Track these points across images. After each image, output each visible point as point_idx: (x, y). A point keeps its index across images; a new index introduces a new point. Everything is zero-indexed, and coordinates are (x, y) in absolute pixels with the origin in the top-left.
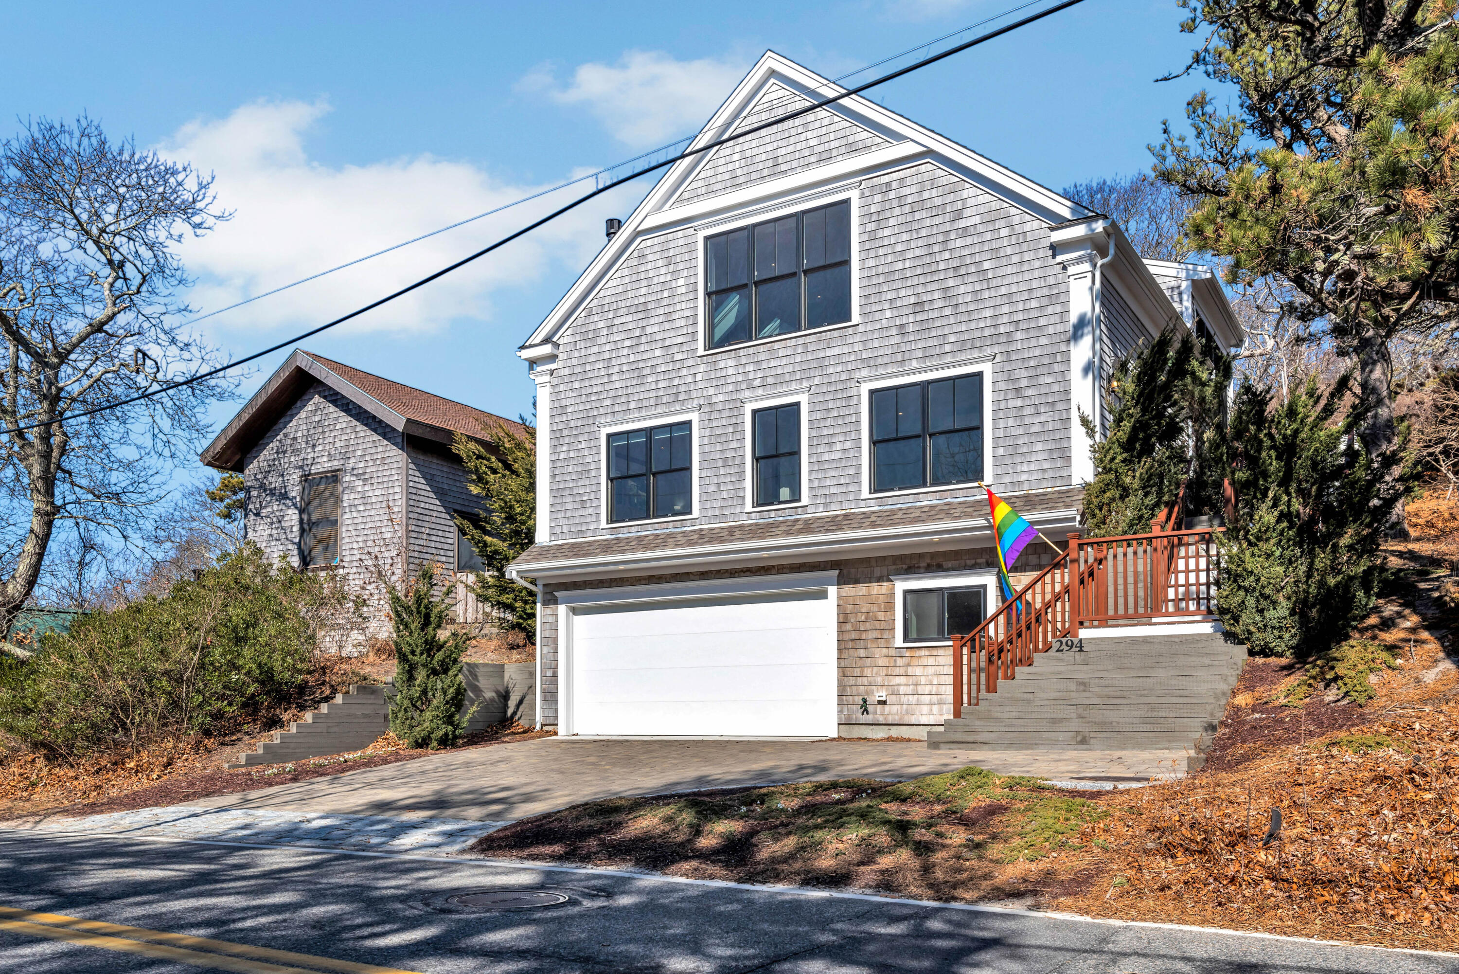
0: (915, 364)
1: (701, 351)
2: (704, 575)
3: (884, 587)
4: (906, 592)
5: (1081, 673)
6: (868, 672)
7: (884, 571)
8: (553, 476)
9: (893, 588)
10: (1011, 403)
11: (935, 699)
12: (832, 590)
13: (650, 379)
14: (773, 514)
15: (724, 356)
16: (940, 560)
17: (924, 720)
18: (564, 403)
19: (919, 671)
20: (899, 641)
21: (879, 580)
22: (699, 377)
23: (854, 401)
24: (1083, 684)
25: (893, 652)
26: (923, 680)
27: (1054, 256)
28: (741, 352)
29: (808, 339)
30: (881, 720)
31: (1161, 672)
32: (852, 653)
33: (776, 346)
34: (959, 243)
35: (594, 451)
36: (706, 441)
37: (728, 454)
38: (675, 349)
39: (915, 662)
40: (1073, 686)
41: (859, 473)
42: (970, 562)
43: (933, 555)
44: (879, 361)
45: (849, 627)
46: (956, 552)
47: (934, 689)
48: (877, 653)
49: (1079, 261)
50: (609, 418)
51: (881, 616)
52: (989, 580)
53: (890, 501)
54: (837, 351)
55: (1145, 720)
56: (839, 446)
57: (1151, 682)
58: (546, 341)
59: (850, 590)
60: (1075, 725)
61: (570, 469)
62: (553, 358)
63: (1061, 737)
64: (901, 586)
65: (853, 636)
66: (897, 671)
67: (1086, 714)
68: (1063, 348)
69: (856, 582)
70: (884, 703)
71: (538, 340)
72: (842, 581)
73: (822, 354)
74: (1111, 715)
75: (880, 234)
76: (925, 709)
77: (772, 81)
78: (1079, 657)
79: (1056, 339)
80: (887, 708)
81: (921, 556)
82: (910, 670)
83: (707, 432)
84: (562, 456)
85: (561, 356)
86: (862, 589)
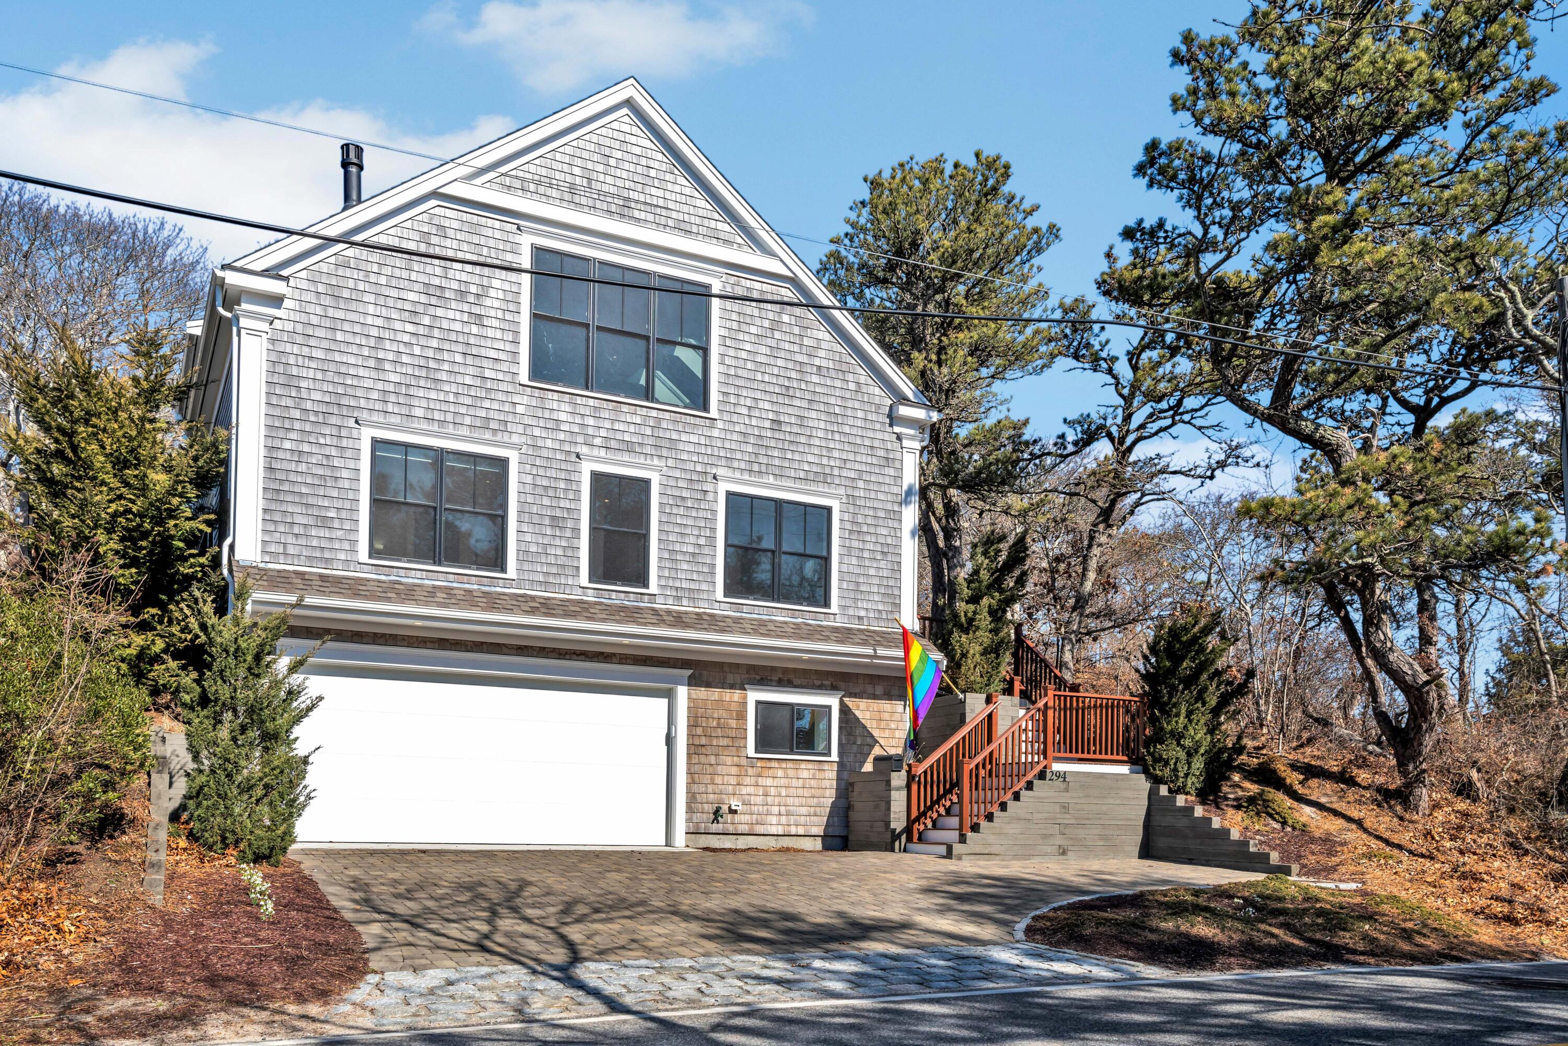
0: (771, 479)
1: (524, 378)
2: (523, 650)
3: (736, 695)
4: (758, 703)
5: (1065, 798)
6: (718, 780)
7: (738, 679)
8: (270, 469)
9: (745, 697)
10: (855, 544)
11: (783, 809)
12: (682, 692)
13: (447, 388)
14: (614, 595)
15: (556, 396)
16: (791, 676)
17: (774, 830)
18: (295, 371)
19: (769, 782)
20: (751, 751)
21: (732, 687)
22: (520, 409)
23: (710, 497)
24: (1065, 808)
25: (744, 762)
26: (773, 791)
27: (891, 425)
28: (579, 400)
29: (661, 415)
30: (731, 829)
31: (1111, 801)
32: (703, 759)
33: (625, 408)
34: (815, 379)
35: (349, 454)
36: (528, 489)
37: (558, 513)
38: (485, 363)
39: (766, 772)
40: (1057, 808)
41: (713, 574)
42: (817, 683)
43: (785, 670)
44: (736, 464)
45: (699, 731)
46: (805, 671)
47: (783, 801)
48: (729, 760)
49: (912, 438)
50: (380, 418)
51: (733, 723)
52: (832, 701)
53: (745, 609)
54: (694, 438)
55: (1102, 837)
56: (692, 540)
57: (1105, 808)
58: (271, 273)
59: (702, 693)
60: (1059, 840)
61: (303, 467)
62: (276, 300)
63: (1049, 849)
64: (754, 696)
65: (703, 741)
66: (747, 780)
67: (1066, 831)
68: (896, 508)
69: (708, 685)
70: (735, 812)
71: (259, 266)
72: (693, 682)
73: (675, 436)
74: (1081, 833)
75: (741, 336)
76: (774, 820)
77: (625, 111)
78: (1063, 786)
79: (890, 498)
80: (737, 818)
81: (773, 669)
82: (761, 781)
83: (529, 479)
84: (287, 445)
85: (287, 303)
86: (715, 694)
